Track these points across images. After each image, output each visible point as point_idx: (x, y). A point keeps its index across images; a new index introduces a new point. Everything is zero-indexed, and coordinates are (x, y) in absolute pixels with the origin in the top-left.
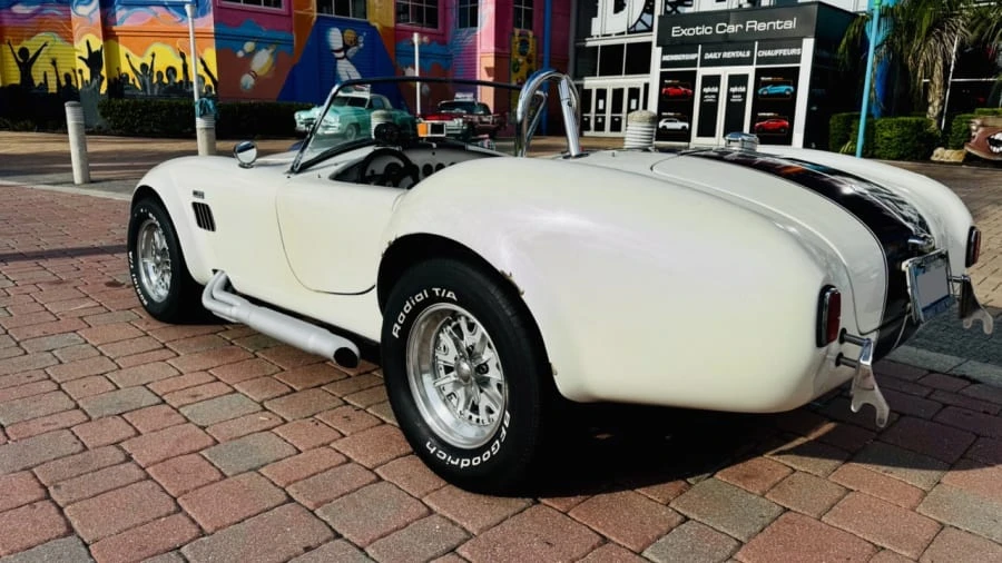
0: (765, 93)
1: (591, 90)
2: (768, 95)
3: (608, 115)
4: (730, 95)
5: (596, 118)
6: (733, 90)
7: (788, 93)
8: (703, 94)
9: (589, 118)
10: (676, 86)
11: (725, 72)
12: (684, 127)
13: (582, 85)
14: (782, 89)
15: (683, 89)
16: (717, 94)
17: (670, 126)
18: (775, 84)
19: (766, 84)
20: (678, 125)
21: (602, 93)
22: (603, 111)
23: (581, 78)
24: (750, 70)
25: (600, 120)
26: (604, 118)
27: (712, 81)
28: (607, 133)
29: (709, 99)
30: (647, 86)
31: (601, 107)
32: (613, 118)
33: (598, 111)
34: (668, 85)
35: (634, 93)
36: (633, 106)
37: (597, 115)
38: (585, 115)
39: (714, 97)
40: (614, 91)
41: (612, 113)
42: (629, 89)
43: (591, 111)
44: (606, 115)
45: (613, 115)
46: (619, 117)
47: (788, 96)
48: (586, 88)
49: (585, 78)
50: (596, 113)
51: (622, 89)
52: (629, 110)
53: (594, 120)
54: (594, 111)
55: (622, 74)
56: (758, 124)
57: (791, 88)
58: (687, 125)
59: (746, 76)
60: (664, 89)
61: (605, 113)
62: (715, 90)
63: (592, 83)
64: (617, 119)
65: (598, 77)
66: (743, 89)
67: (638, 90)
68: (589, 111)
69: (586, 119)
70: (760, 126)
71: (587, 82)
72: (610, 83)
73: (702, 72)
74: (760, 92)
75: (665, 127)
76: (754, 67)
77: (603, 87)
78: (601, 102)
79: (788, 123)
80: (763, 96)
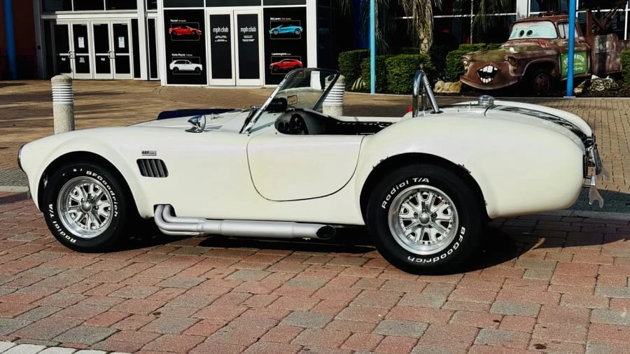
0: (276, 33)
1: (66, 26)
2: (280, 35)
3: (92, 54)
4: (241, 35)
5: (77, 58)
6: (244, 30)
7: (297, 33)
8: (213, 35)
9: (68, 59)
10: (183, 26)
11: (233, 12)
12: (197, 68)
13: (55, 21)
14: (292, 29)
15: (192, 29)
16: (228, 34)
17: (182, 67)
18: (286, 24)
19: (276, 24)
20: (191, 67)
21: (80, 30)
22: (86, 50)
23: (52, 12)
24: (258, 10)
25: (82, 60)
26: (87, 58)
27: (222, 21)
28: (93, 74)
29: (221, 39)
30: (135, 22)
31: (81, 45)
32: (98, 58)
33: (77, 50)
34: (175, 25)
35: (120, 30)
36: (122, 44)
37: (77, 54)
38: (61, 54)
39: (225, 37)
40: (96, 27)
41: (96, 52)
42: (114, 25)
43: (69, 50)
44: (90, 54)
45: (97, 54)
46: (106, 57)
47: (298, 36)
48: (58, 23)
49: (56, 12)
50: (76, 52)
51: (106, 26)
52: (117, 49)
53: (74, 60)
54: (73, 50)
55: (103, 9)
56: (272, 64)
57: (300, 28)
58: (200, 66)
59: (256, 16)
60: (171, 30)
61: (87, 52)
62: (226, 30)
63: (67, 18)
64: (103, 59)
65: (73, 12)
66: (253, 30)
67: (126, 26)
68: (67, 50)
69: (64, 59)
70: (275, 66)
71: (59, 16)
72: (90, 18)
73: (209, 11)
74: (270, 32)
75: (176, 68)
76: (262, 7)
77: (82, 23)
78: (81, 40)
79: (301, 62)
80: (273, 35)
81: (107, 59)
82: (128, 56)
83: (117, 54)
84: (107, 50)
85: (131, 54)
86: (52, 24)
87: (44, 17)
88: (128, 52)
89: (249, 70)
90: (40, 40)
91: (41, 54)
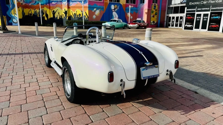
0: (213, 18)
1: (171, 17)
2: (214, 19)
4: (203, 19)
5: (172, 24)
6: (204, 17)
7: (219, 18)
8: (196, 18)
9: (170, 24)
10: (190, 17)
11: (202, 13)
12: (191, 26)
13: (169, 16)
15: (192, 17)
16: (200, 19)
17: (188, 26)
18: (216, 16)
19: (213, 16)
20: (190, 26)
21: (173, 18)
22: (174, 22)
23: (169, 14)
25: (173, 24)
27: (200, 15)
28: (174, 27)
29: (198, 20)
32: (176, 24)
33: (172, 22)
34: (188, 16)
36: (181, 21)
39: (199, 19)
42: (180, 17)
47: (219, 19)
56: (210, 26)
57: (220, 17)
58: (192, 26)
59: (208, 14)
60: (187, 17)
62: (200, 17)
63: (171, 15)
65: (173, 14)
66: (207, 17)
68: (170, 22)
70: (211, 26)
72: (176, 15)
73: (196, 13)
74: (211, 18)
75: (186, 26)
76: (210, 12)
77: (174, 16)
78: (173, 20)
79: (218, 26)
80: (212, 19)
81: (178, 24)
83: (180, 23)
86: (168, 17)
87: (167, 15)
88: (182, 23)
89: (204, 27)
90: (166, 20)
91: (165, 23)
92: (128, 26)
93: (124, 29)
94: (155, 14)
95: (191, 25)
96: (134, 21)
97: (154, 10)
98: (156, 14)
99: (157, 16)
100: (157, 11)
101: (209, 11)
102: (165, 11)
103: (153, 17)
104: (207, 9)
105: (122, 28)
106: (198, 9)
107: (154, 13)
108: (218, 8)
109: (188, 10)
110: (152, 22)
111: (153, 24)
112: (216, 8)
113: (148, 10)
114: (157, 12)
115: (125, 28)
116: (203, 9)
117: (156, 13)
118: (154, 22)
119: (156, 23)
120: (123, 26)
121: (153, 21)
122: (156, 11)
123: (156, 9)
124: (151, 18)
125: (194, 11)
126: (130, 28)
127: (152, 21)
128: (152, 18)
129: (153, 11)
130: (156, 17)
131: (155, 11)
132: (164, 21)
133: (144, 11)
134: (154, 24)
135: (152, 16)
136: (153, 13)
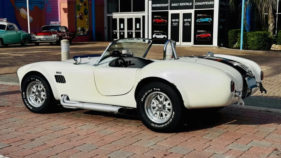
0: (199, 21)
1: (116, 19)
2: (201, 22)
3: (126, 31)
4: (184, 22)
5: (120, 33)
6: (186, 20)
7: (209, 21)
8: (172, 22)
9: (116, 33)
10: (159, 18)
11: (181, 12)
12: (165, 37)
13: (112, 17)
14: (207, 19)
15: (163, 20)
16: (178, 22)
17: (158, 37)
18: (204, 17)
19: (200, 17)
20: (162, 36)
21: (122, 21)
22: (123, 29)
23: (111, 13)
24: (192, 11)
25: (122, 34)
26: (124, 33)
27: (176, 16)
28: (126, 40)
29: (175, 24)
30: (144, 17)
31: (122, 27)
32: (128, 33)
33: (120, 29)
34: (156, 18)
35: (138, 20)
36: (138, 27)
37: (120, 31)
38: (114, 31)
39: (177, 23)
40: (128, 19)
41: (128, 30)
42: (135, 18)
43: (117, 29)
44: (125, 31)
45: (128, 31)
46: (131, 32)
47: (209, 23)
48: (113, 18)
49: (113, 13)
50: (120, 30)
51: (132, 19)
52: (136, 29)
53: (119, 33)
54: (119, 29)
55: (131, 12)
56: (197, 36)
57: (211, 19)
58: (166, 36)
59: (191, 14)
60: (154, 20)
61: (124, 30)
62: (177, 20)
63: (117, 16)
64: (130, 33)
65: (119, 13)
66: (190, 20)
67: (140, 19)
68: (116, 29)
69: (115, 33)
70: (198, 36)
71: (114, 15)
72: (126, 16)
73: (171, 12)
74: (197, 21)
75: (155, 37)
76: (194, 10)
77: (123, 18)
78: (122, 25)
79: (210, 35)
80: (198, 23)
81: (132, 33)
82: (140, 32)
83: (136, 31)
84: (132, 29)
85: (141, 31)
86: (111, 18)
87: (108, 15)
88: (140, 30)
89: (187, 39)
90: (106, 25)
91: (106, 31)
92: (34, 38)
93: (22, 46)
94: (83, 13)
95: (163, 34)
96: (44, 29)
97: (81, 5)
98: (86, 14)
99: (87, 16)
100: (87, 7)
101: (191, 7)
102: (104, 6)
103: (81, 18)
104: (188, 4)
105: (18, 43)
106: (173, 5)
107: (82, 10)
108: (207, 3)
109: (154, 5)
110: (81, 31)
111: (82, 34)
112: (203, 3)
113: (68, 3)
114: (88, 9)
115: (25, 43)
116: (181, 4)
117: (86, 9)
118: (83, 30)
119: (88, 31)
120: (21, 39)
121: (81, 28)
122: (85, 5)
123: (85, 2)
124: (76, 21)
125: (166, 8)
126: (37, 44)
127: (79, 29)
128: (78, 20)
129: (79, 6)
130: (87, 20)
131: (83, 6)
132: (103, 28)
133: (59, 6)
134: (84, 33)
135: (78, 16)
136: (79, 10)
